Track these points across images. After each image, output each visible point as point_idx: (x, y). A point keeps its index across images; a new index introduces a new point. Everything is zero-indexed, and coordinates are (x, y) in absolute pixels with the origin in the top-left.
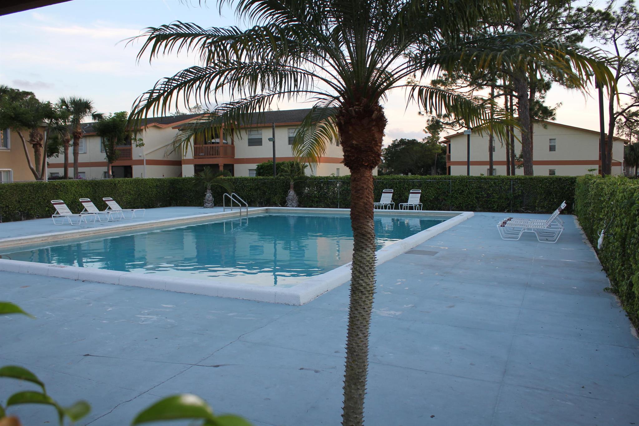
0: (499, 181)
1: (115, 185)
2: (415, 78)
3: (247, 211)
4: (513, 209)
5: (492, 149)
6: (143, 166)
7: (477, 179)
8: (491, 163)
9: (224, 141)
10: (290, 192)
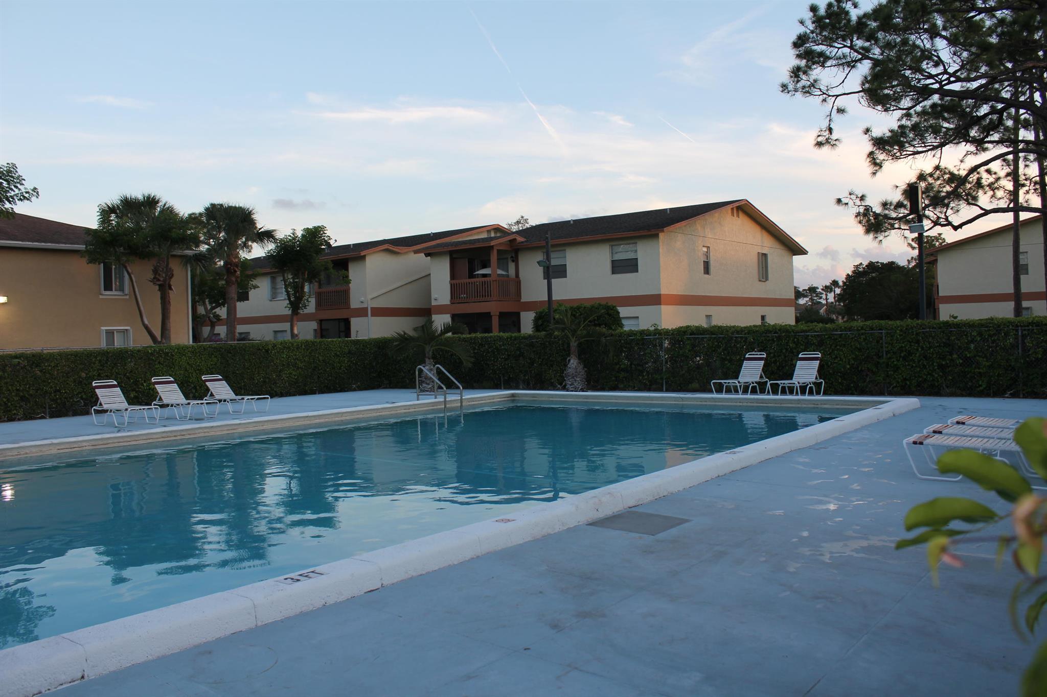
0: (989, 330)
1: (267, 351)
2: (831, 134)
3: (461, 399)
4: (1023, 390)
5: (1019, 269)
6: (367, 318)
7: (940, 328)
8: (1018, 296)
9: (500, 272)
10: (569, 360)
